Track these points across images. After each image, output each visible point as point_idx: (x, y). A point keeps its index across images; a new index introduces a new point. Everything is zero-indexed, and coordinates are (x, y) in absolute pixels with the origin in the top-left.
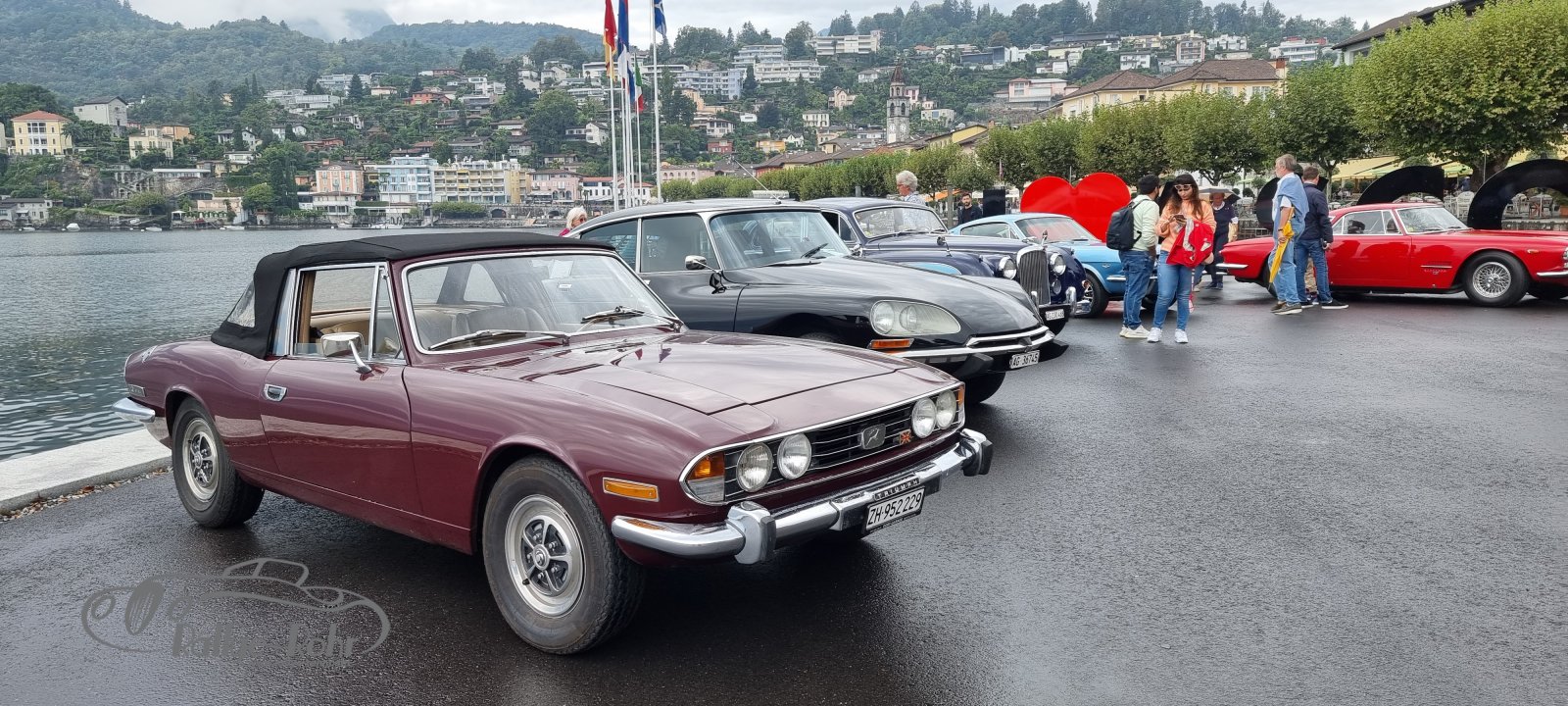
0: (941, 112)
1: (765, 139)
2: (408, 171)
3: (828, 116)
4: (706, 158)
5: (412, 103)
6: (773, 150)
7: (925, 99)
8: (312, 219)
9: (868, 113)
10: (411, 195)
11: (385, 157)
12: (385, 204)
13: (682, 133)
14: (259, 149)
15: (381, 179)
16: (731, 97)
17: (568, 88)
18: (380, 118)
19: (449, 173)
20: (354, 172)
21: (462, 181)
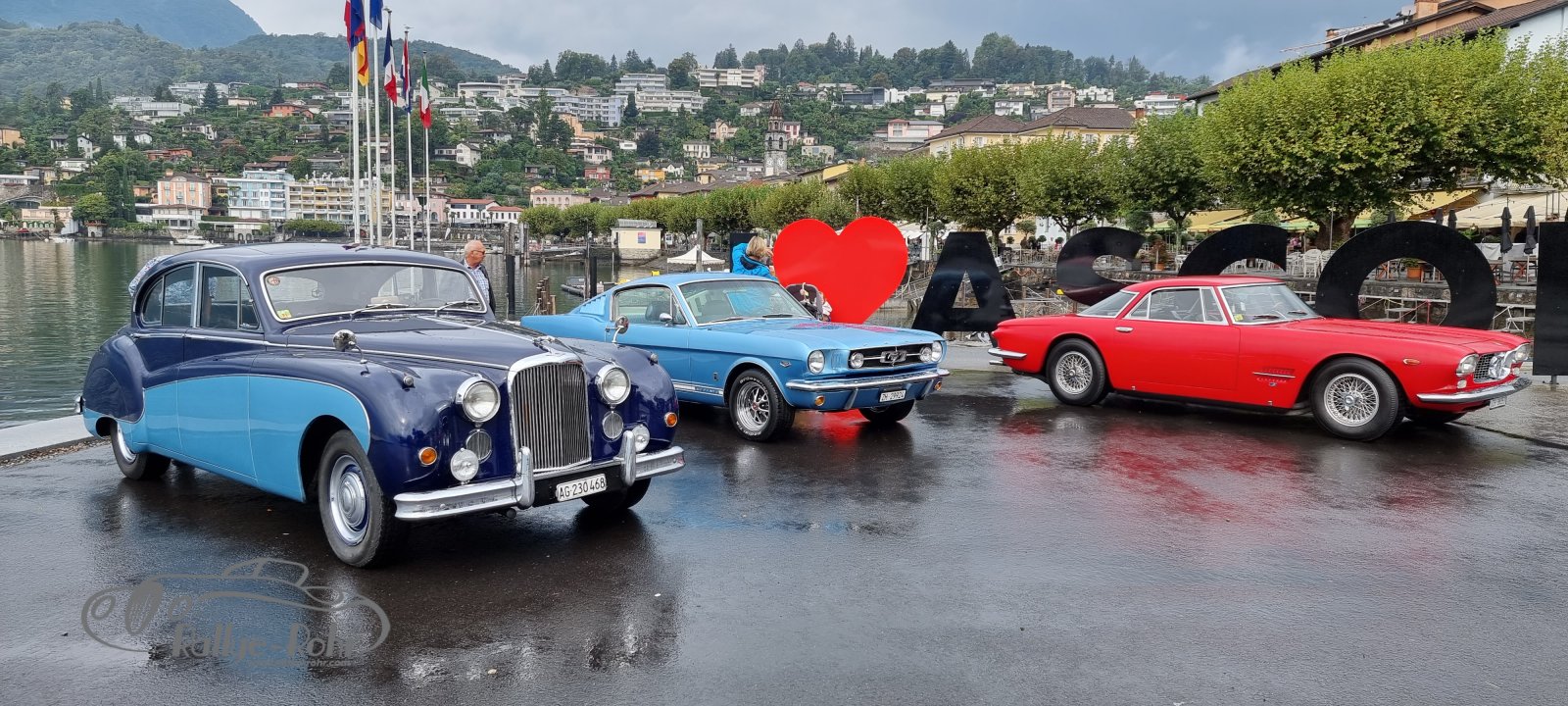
0: (821, 148)
1: (644, 167)
2: (261, 185)
3: (708, 147)
4: (582, 185)
5: (272, 115)
6: (652, 178)
7: (806, 135)
8: (150, 233)
9: (747, 147)
10: (264, 211)
11: (237, 170)
12: (235, 219)
13: (559, 159)
14: (96, 157)
15: (230, 194)
16: (611, 125)
17: (440, 106)
18: (235, 130)
19: (305, 189)
20: (200, 185)
21: (319, 198)
